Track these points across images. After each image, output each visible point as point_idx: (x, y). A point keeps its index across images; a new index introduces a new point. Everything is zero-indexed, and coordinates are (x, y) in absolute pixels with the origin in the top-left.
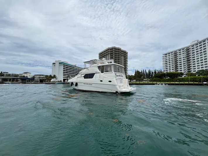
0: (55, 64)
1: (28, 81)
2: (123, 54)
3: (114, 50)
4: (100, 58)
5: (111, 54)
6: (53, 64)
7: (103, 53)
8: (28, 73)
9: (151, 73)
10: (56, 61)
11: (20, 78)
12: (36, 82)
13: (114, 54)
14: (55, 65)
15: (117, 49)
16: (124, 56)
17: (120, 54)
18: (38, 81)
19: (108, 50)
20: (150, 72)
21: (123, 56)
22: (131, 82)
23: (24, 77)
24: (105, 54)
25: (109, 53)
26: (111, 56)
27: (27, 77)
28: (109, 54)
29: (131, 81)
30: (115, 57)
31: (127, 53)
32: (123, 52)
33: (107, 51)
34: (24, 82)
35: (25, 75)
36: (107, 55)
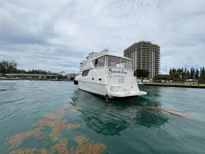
0: (82, 63)
1: (63, 79)
2: (153, 49)
3: (142, 44)
4: (125, 55)
5: (137, 50)
6: (81, 63)
7: (128, 49)
8: (64, 73)
9: (196, 72)
10: (83, 61)
11: (57, 76)
12: (68, 80)
13: (141, 49)
14: (82, 65)
15: (146, 43)
16: (155, 52)
17: (150, 49)
18: (69, 79)
19: (135, 45)
20: (194, 71)
21: (153, 51)
22: (166, 83)
23: (60, 75)
24: (131, 50)
25: (136, 48)
26: (138, 52)
27: (62, 75)
28: (136, 50)
29: (166, 81)
30: (143, 53)
31: (159, 48)
32: (153, 46)
33: (133, 46)
34: (60, 79)
35: (62, 74)
36: (133, 51)
